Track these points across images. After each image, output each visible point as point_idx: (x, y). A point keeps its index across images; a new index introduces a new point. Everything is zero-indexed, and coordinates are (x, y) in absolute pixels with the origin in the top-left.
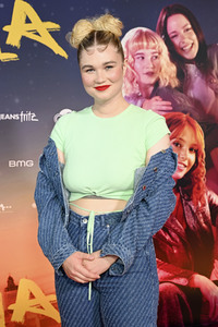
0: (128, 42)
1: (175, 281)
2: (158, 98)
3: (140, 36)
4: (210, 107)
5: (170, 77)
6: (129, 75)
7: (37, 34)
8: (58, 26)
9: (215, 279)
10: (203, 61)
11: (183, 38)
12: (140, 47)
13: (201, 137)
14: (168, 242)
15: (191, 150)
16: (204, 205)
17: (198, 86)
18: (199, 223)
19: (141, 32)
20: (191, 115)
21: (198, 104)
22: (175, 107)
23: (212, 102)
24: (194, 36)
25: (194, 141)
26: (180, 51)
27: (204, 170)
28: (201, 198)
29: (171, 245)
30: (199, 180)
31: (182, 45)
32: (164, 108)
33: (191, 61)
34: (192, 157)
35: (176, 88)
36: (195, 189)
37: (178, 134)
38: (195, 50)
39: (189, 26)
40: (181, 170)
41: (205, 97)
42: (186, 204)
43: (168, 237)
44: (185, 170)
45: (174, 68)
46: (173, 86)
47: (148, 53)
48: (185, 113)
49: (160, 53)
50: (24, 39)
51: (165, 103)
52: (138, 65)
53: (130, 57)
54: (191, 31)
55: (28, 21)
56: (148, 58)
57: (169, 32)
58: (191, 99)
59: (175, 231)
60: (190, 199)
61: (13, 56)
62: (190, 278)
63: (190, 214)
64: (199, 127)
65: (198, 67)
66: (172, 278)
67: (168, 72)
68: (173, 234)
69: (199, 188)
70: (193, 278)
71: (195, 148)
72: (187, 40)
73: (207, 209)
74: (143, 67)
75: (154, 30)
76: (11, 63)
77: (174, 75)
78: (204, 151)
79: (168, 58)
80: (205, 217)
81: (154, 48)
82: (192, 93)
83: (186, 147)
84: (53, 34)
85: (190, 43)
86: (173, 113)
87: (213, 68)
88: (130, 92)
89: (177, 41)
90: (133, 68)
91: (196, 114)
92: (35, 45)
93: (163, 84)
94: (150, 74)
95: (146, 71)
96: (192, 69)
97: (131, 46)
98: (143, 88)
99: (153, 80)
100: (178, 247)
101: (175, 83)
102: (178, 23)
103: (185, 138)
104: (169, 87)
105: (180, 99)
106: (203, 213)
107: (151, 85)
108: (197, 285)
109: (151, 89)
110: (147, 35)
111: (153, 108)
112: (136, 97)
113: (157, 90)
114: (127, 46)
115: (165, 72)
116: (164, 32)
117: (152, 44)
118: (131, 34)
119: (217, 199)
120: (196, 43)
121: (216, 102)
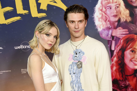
0: (102, 1)
2: (120, 28)
5: (126, 16)
6: (104, 18)
7: (55, 2)
12: (108, 3)
22: (130, 32)
26: (130, 3)
32: (124, 33)
35: (130, 22)
37: (133, 46)
45: (128, 12)
46: (128, 21)
47: (113, 6)
49: (119, 5)
50: (49, 6)
51: (124, 30)
52: (108, 12)
53: (104, 8)
56: (113, 8)
61: (44, 15)
67: (125, 14)
74: (111, 13)
76: (43, 18)
77: (128, 15)
79: (124, 7)
81: (116, 2)
86: (129, 35)
88: (105, 26)
90: (106, 14)
92: (55, 8)
93: (122, 20)
94: (115, 16)
95: (113, 15)
97: (104, 3)
98: (112, 23)
99: (117, 19)
101: (129, 19)
104: (126, 21)
105: (133, 27)
107: (116, 22)
109: (116, 24)
111: (118, 33)
112: (109, 29)
113: (119, 24)
114: (102, 3)
115: (123, 14)
117: (115, 0)
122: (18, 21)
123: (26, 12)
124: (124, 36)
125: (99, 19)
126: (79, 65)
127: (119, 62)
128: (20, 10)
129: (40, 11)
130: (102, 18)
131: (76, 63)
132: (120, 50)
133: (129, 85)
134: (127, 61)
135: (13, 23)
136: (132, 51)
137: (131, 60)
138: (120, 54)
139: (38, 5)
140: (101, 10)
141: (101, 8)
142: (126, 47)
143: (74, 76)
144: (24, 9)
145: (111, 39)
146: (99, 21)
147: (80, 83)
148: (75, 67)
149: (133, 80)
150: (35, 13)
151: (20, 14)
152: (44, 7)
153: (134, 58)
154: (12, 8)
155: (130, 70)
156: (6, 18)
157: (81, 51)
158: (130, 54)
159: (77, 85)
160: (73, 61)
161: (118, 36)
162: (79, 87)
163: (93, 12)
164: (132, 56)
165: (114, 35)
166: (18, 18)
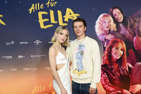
1: (117, 91)
2: (110, 34)
3: (104, 16)
4: (127, 36)
5: (114, 28)
6: (101, 28)
7: (73, 17)
8: (79, 15)
9: (131, 91)
10: (125, 22)
11: (118, 16)
12: (104, 19)
13: (125, 46)
14: (115, 79)
15: (121, 50)
16: (126, 67)
17: (123, 30)
18: (124, 73)
19: (104, 15)
20: (121, 39)
21: (123, 36)
22: (116, 37)
24: (122, 15)
25: (122, 47)
26: (117, 20)
27: (126, 56)
28: (125, 65)
29: (115, 80)
30: (125, 60)
31: (118, 18)
32: (112, 37)
33: (121, 23)
34: (122, 52)
35: (116, 31)
36: (123, 62)
37: (117, 45)
38: (122, 19)
39: (120, 12)
40: (118, 57)
41: (126, 34)
42: (120, 67)
43: (114, 78)
44: (120, 57)
45: (115, 25)
46: (115, 31)
47: (107, 21)
49: (110, 21)
50: (69, 19)
51: (112, 36)
52: (104, 25)
53: (101, 22)
54: (121, 13)
55: (70, 14)
56: (107, 22)
57: (113, 14)
58: (121, 34)
59: (117, 76)
60: (121, 66)
61: (66, 24)
62: (122, 91)
63: (122, 70)
64: (124, 43)
65: (123, 24)
66: (116, 90)
67: (113, 26)
68: (116, 77)
69: (124, 62)
70: (123, 91)
71: (123, 49)
72: (119, 16)
73: (127, 69)
75: (108, 14)
76: (66, 26)
78: (126, 50)
79: (113, 22)
80: (127, 71)
81: (109, 19)
82: (121, 33)
83: (120, 49)
85: (120, 17)
86: (115, 39)
87: (128, 24)
88: (101, 33)
89: (116, 17)
90: (102, 26)
91: (123, 39)
93: (112, 30)
94: (108, 27)
95: (106, 26)
96: (121, 25)
97: (101, 19)
98: (105, 31)
99: (108, 29)
100: (118, 81)
101: (116, 30)
102: (116, 11)
103: (119, 46)
104: (114, 31)
105: (118, 34)
106: (126, 70)
107: (108, 31)
108: (124, 93)
109: (108, 32)
110: (106, 16)
111: (109, 37)
112: (103, 34)
113: (110, 32)
114: (100, 19)
115: (112, 26)
116: (111, 14)
117: (108, 18)
118: (101, 16)
119: (131, 66)
120: (122, 17)
121: (129, 35)
122: (51, 27)
123: (56, 22)
124: (112, 39)
125: (98, 28)
126: (82, 53)
127: (108, 54)
128: (53, 21)
129: (64, 22)
130: (100, 28)
131: (80, 52)
132: (109, 47)
133: (113, 68)
134: (113, 54)
135: (48, 28)
136: (116, 48)
137: (115, 54)
138: (109, 49)
139: (63, 19)
140: (100, 23)
141: (100, 22)
142: (113, 46)
143: (78, 60)
144: (55, 21)
145: (104, 41)
146: (98, 30)
147: (82, 64)
148: (79, 55)
149: (116, 65)
151: (52, 23)
152: (66, 20)
153: (117, 52)
154: (48, 20)
155: (115, 59)
156: (45, 25)
157: (83, 45)
158: (115, 50)
159: (80, 65)
160: (78, 51)
161: (109, 39)
162: (81, 66)
164: (116, 52)
165: (106, 38)
166: (52, 25)
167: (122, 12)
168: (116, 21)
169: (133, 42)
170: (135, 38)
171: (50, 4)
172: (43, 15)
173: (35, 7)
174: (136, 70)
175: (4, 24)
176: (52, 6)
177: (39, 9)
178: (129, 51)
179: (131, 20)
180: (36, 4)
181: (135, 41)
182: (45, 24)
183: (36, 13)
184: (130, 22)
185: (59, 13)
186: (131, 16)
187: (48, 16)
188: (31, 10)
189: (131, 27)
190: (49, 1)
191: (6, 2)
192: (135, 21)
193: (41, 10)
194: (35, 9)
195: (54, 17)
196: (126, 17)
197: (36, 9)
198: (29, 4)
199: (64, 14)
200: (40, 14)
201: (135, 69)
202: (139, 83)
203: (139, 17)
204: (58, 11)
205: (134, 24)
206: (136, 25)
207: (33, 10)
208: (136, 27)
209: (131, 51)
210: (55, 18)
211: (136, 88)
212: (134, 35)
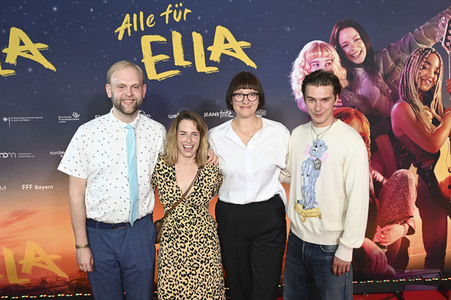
0: (305, 53)
3: (316, 48)
4: (375, 102)
5: (341, 79)
7: (233, 51)
8: (249, 44)
9: (378, 241)
10: (370, 65)
11: (353, 46)
12: (315, 57)
13: (367, 127)
17: (365, 85)
19: (317, 45)
20: (358, 110)
22: (345, 103)
23: (377, 98)
24: (363, 45)
26: (351, 58)
27: (369, 153)
31: (352, 53)
33: (359, 66)
35: (346, 88)
38: (363, 56)
39: (359, 37)
41: (372, 94)
45: (344, 71)
46: (343, 87)
47: (323, 61)
48: (353, 107)
49: (332, 60)
50: (223, 56)
53: (307, 65)
54: (360, 41)
55: (226, 42)
56: (322, 65)
57: (341, 42)
58: (359, 96)
61: (215, 69)
64: (365, 119)
65: (366, 70)
67: (339, 75)
72: (356, 49)
73: (371, 184)
75: (328, 42)
76: (213, 74)
77: (344, 77)
78: (369, 139)
79: (339, 64)
81: (327, 56)
82: (359, 92)
84: (245, 50)
85: (359, 50)
86: (342, 109)
87: (379, 70)
89: (347, 50)
91: (363, 109)
96: (360, 71)
97: (308, 56)
101: (345, 84)
102: (349, 35)
105: (350, 97)
110: (322, 46)
114: (305, 56)
116: (336, 43)
117: (326, 53)
118: (309, 46)
119: (380, 177)
120: (365, 50)
121: (381, 98)
122: (175, 77)
123: (189, 63)
124: (336, 108)
125: (299, 80)
126: (317, 165)
128: (179, 60)
129: (209, 63)
131: (313, 161)
135: (168, 79)
139: (208, 54)
140: (303, 67)
141: (303, 64)
143: (307, 179)
144: (185, 59)
146: (298, 83)
148: (311, 166)
150: (201, 66)
151: (178, 66)
152: (215, 57)
154: (168, 57)
156: (158, 71)
160: (309, 156)
163: (290, 69)
166: (177, 72)
167: (364, 38)
168: (346, 61)
169: (390, 118)
170: (395, 106)
171: (171, 15)
172: (153, 44)
173: (132, 22)
174: (393, 189)
175: (52, 68)
176: (178, 20)
177: (142, 29)
178: (377, 140)
179: (387, 60)
180: (135, 15)
181: (396, 113)
182: (160, 67)
183: (134, 39)
184: (386, 63)
185: (197, 38)
186: (389, 48)
187: (167, 48)
188: (121, 30)
189: (386, 77)
190: (170, 6)
191: (55, 9)
192: (397, 62)
193: (149, 31)
194: (132, 28)
195: (181, 50)
196: (375, 50)
197: (136, 29)
198: (117, 13)
199: (208, 41)
200: (146, 41)
201: (392, 185)
202: (400, 220)
203: (411, 51)
204: (194, 34)
205: (394, 69)
206: (401, 71)
207: (126, 30)
208: (399, 77)
209: (384, 139)
210: (185, 52)
211: (391, 233)
212: (394, 98)
